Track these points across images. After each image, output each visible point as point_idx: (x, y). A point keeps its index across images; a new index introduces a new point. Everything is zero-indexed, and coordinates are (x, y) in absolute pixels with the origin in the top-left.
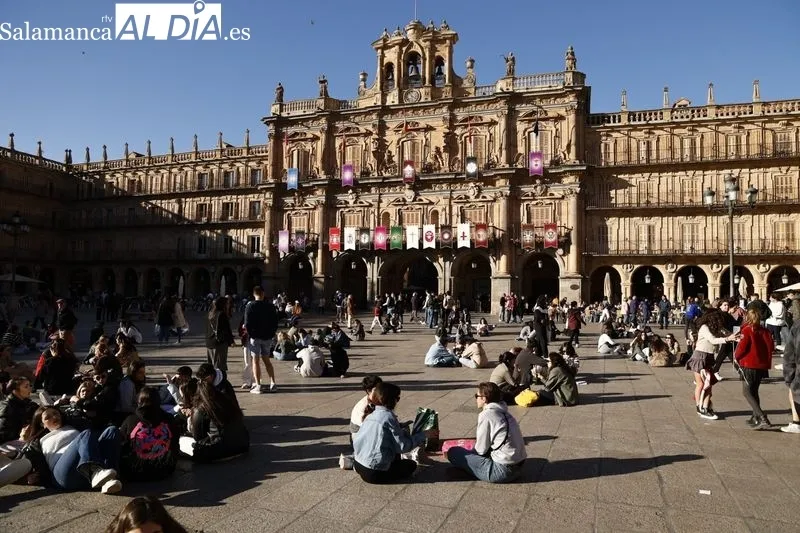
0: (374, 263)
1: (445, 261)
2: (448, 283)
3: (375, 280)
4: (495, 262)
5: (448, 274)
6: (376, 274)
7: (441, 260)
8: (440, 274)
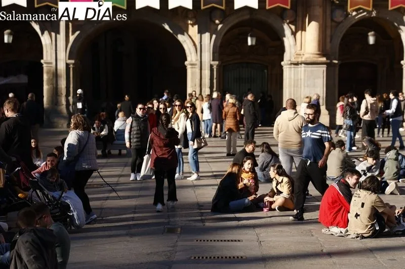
0: (57, 32)
1: (201, 32)
2: (206, 73)
3: (62, 67)
4: (294, 34)
5: (207, 56)
6: (63, 56)
7: (193, 30)
8: (191, 57)
